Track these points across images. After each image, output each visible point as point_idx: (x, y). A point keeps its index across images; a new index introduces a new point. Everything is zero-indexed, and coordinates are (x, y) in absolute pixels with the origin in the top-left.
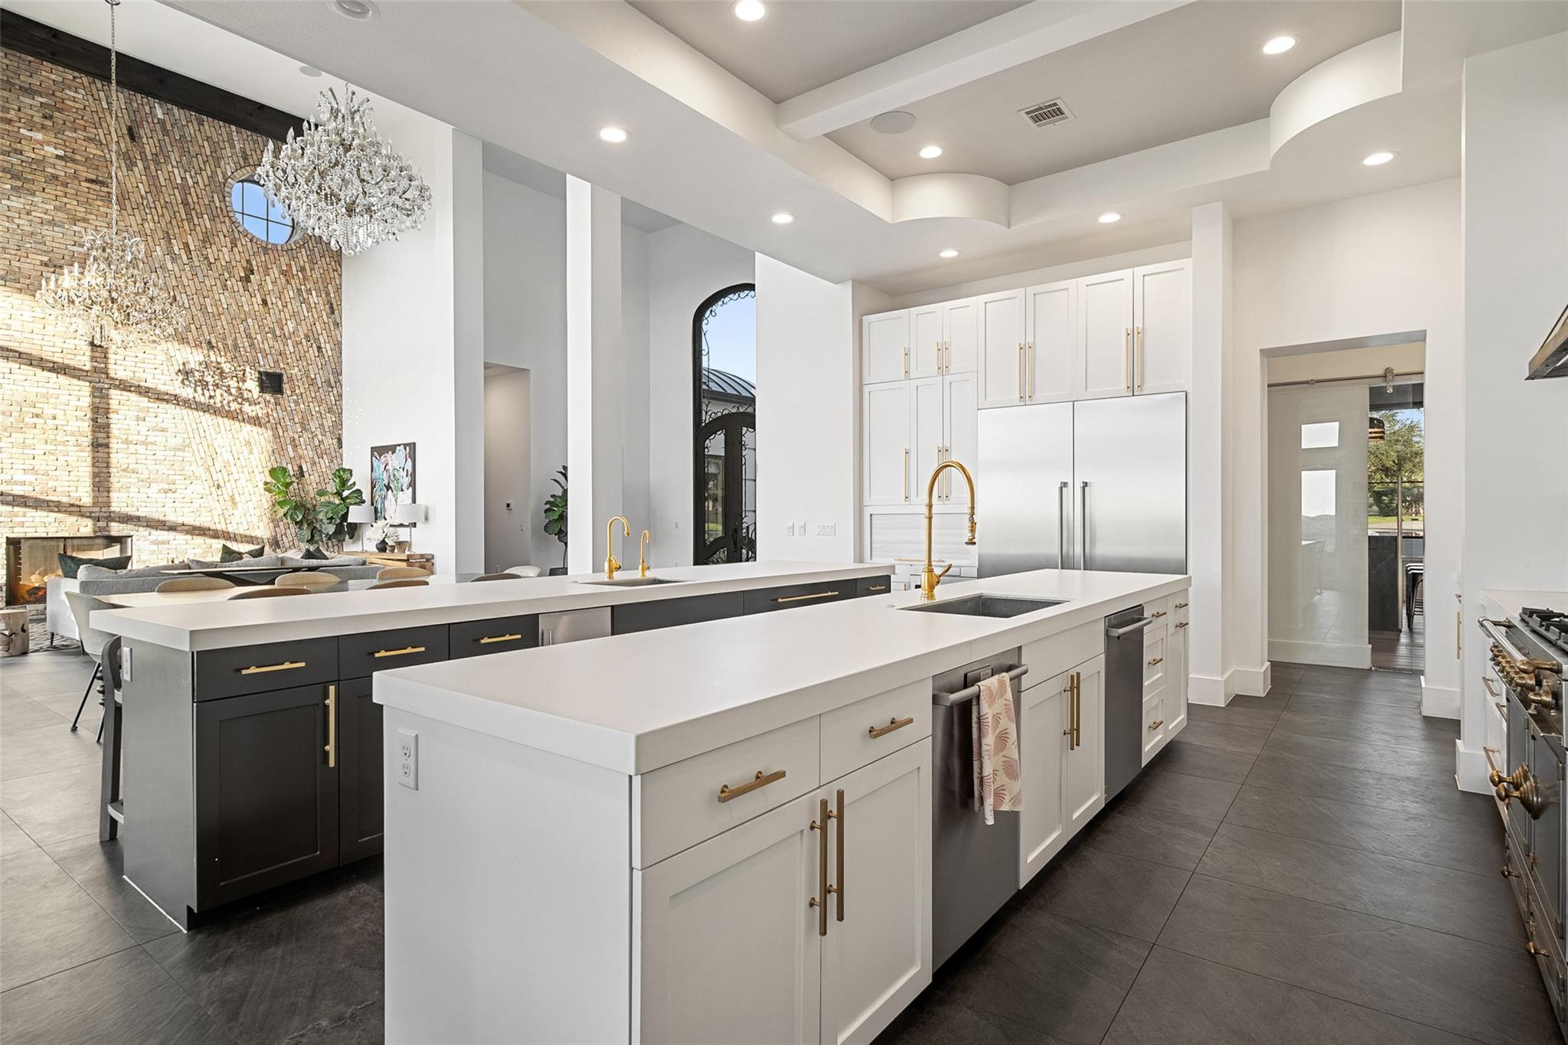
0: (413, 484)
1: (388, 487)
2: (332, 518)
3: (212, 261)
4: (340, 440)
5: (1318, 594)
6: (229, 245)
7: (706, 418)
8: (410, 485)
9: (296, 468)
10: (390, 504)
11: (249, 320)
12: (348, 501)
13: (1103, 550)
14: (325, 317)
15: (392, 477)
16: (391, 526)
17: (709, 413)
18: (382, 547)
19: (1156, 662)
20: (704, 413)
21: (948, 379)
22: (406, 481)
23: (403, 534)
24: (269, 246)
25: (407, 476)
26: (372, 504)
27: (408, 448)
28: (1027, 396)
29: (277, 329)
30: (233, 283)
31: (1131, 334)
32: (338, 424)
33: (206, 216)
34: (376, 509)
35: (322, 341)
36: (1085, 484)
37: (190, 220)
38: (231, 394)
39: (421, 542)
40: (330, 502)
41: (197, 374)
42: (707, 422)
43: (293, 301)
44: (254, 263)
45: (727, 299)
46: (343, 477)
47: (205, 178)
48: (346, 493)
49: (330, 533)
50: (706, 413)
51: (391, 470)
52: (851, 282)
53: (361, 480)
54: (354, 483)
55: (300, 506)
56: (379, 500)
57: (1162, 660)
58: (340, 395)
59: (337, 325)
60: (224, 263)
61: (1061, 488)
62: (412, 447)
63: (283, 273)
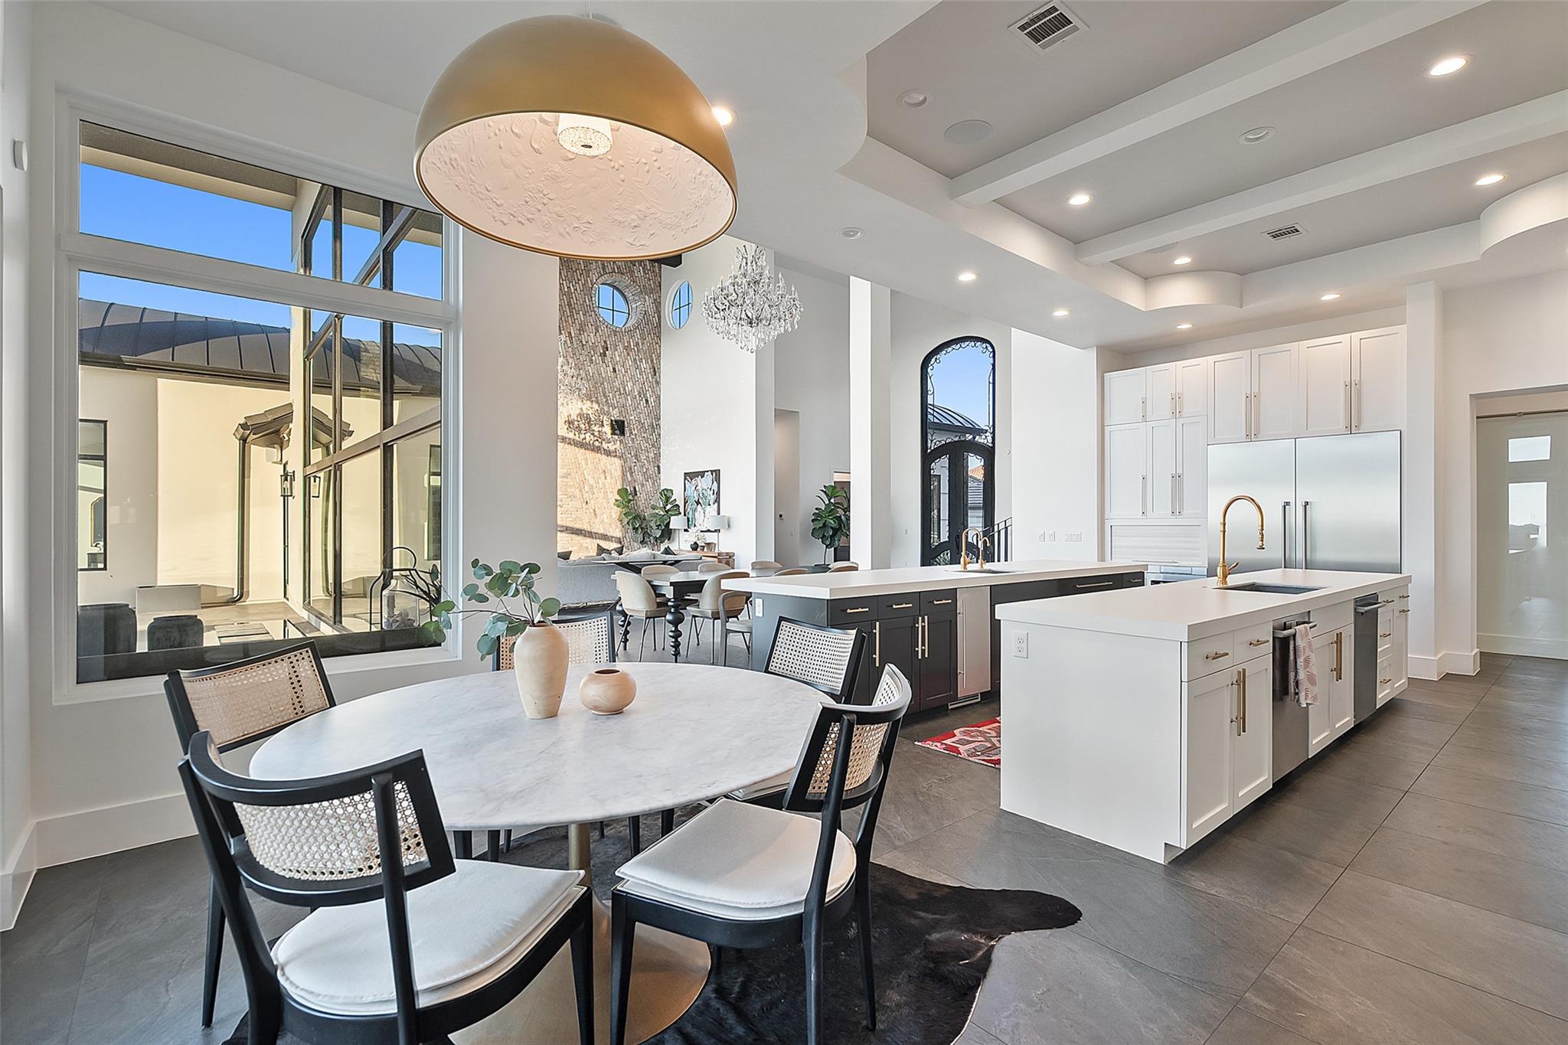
0: (717, 501)
1: (698, 503)
2: (660, 525)
3: (584, 343)
4: (659, 467)
5: (1526, 600)
6: (594, 331)
7: (931, 446)
8: (716, 501)
9: (632, 489)
10: (699, 515)
11: (605, 384)
12: (670, 513)
13: (1322, 554)
14: (650, 378)
15: (701, 495)
16: (701, 531)
17: (934, 441)
18: (695, 547)
19: (1385, 636)
20: (929, 441)
21: (1180, 421)
22: (713, 498)
23: (711, 538)
24: (618, 330)
25: (713, 494)
26: (685, 515)
27: (714, 474)
28: (1253, 435)
29: (621, 389)
30: (597, 358)
31: (1349, 386)
32: (658, 456)
33: (581, 312)
34: (688, 519)
35: (648, 395)
36: (1307, 503)
37: (572, 316)
38: (595, 436)
39: (725, 543)
40: (657, 514)
41: (576, 423)
42: (932, 448)
43: (631, 368)
44: (608, 343)
45: (950, 349)
46: (667, 495)
47: (581, 286)
48: (668, 508)
49: (658, 536)
50: (932, 441)
51: (701, 489)
52: (1095, 348)
53: (678, 497)
54: (675, 500)
55: (637, 517)
56: (691, 513)
57: (1390, 634)
58: (659, 435)
59: (658, 383)
60: (591, 344)
61: (1285, 506)
62: (717, 474)
63: (625, 348)
